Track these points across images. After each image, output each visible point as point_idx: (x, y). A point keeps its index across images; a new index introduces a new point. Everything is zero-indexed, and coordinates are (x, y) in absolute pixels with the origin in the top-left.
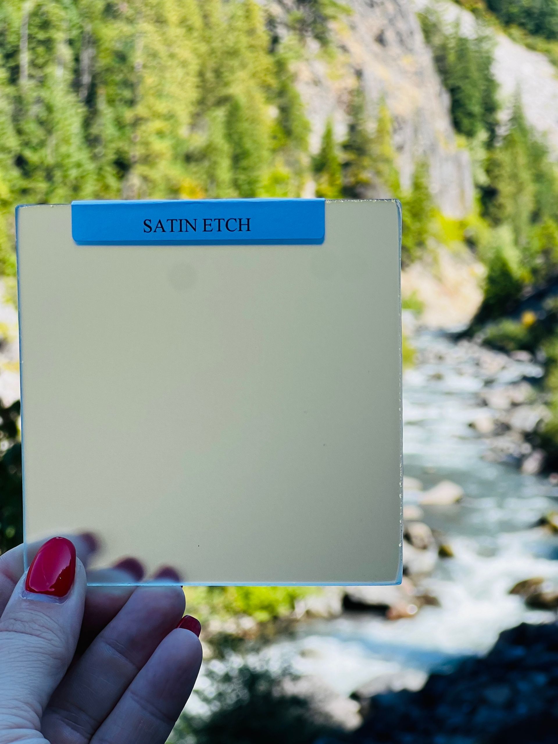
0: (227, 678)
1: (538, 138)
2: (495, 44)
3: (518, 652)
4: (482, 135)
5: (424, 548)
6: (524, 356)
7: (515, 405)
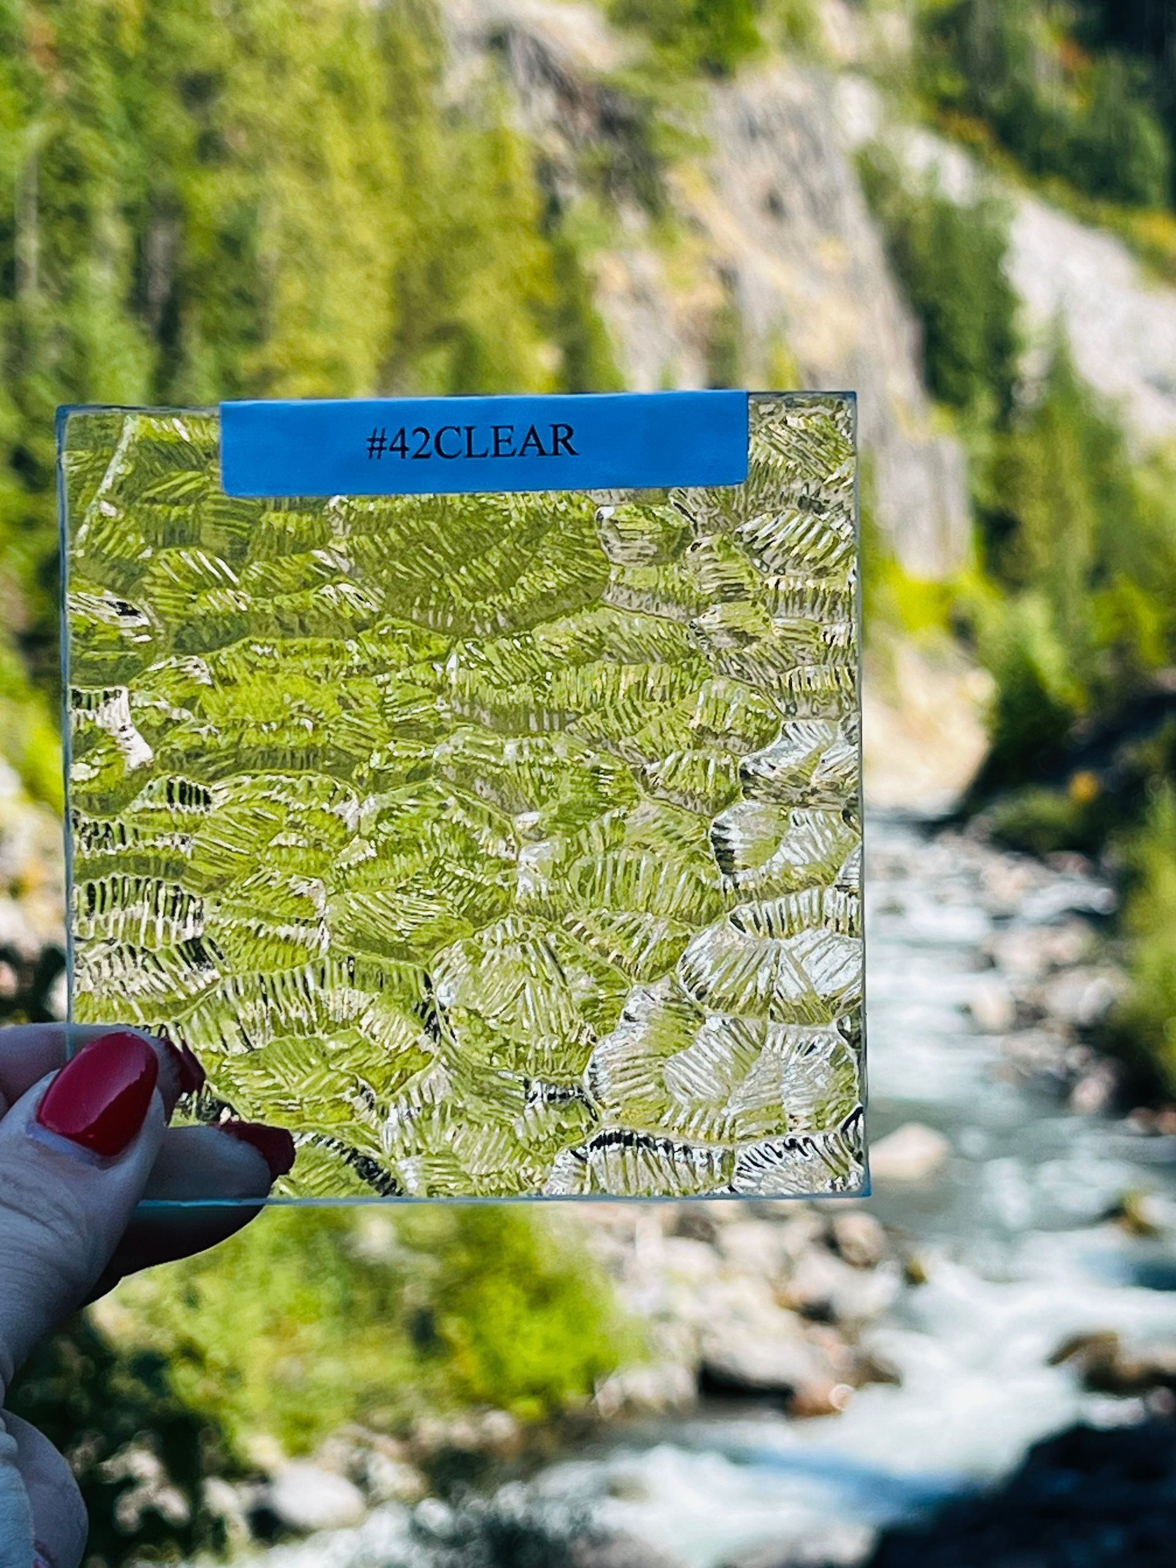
0: (456, 1541)
1: (1101, 412)
2: (1012, 216)
3: (1064, 1483)
4: (985, 405)
5: (869, 1265)
6: (1072, 862)
7: (1054, 969)
